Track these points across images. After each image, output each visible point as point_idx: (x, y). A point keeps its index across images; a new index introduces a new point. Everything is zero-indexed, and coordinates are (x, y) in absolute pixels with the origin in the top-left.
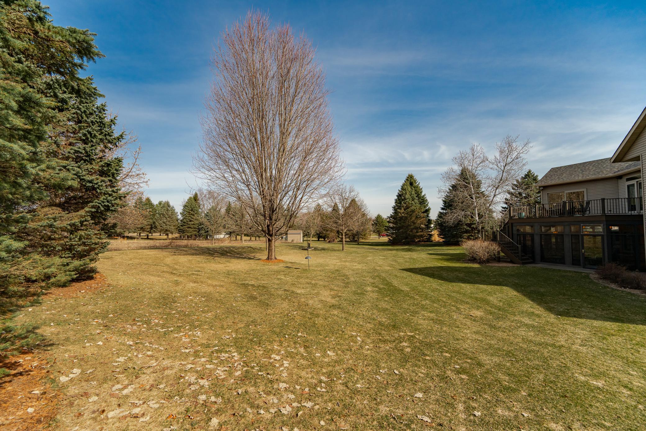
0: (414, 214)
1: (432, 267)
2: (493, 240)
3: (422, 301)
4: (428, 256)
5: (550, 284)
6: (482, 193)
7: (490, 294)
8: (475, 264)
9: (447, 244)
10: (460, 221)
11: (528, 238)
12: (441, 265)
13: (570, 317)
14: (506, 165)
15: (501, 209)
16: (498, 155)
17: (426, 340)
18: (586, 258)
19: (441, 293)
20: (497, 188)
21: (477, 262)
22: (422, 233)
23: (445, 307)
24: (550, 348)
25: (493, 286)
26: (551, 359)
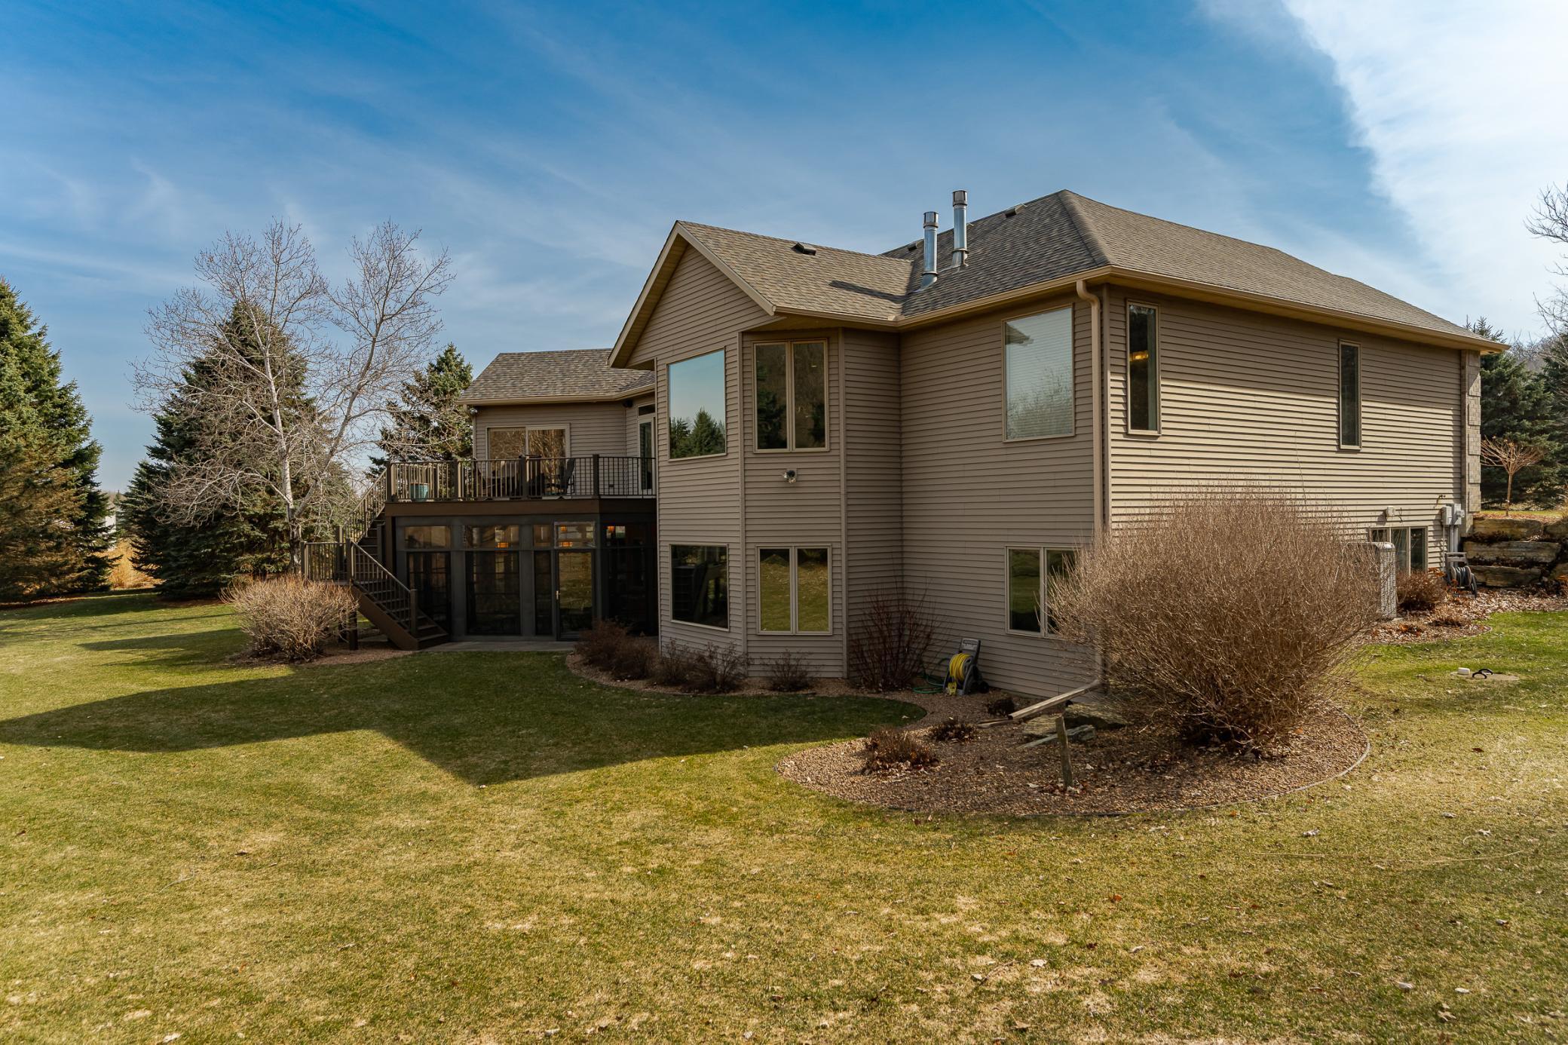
0: (17, 471)
1: (102, 703)
2: (335, 578)
3: (44, 852)
4: (88, 656)
5: (480, 697)
6: (308, 403)
7: (312, 763)
8: (276, 667)
9: (172, 595)
10: (224, 506)
11: (439, 562)
12: (143, 689)
13: (507, 780)
14: (382, 320)
15: (367, 465)
16: (357, 277)
17: (55, 996)
18: (563, 611)
19: (133, 800)
20: (355, 395)
21: (281, 660)
22: (58, 558)
23: (144, 849)
24: (446, 879)
25: (325, 736)
26: (442, 908)
